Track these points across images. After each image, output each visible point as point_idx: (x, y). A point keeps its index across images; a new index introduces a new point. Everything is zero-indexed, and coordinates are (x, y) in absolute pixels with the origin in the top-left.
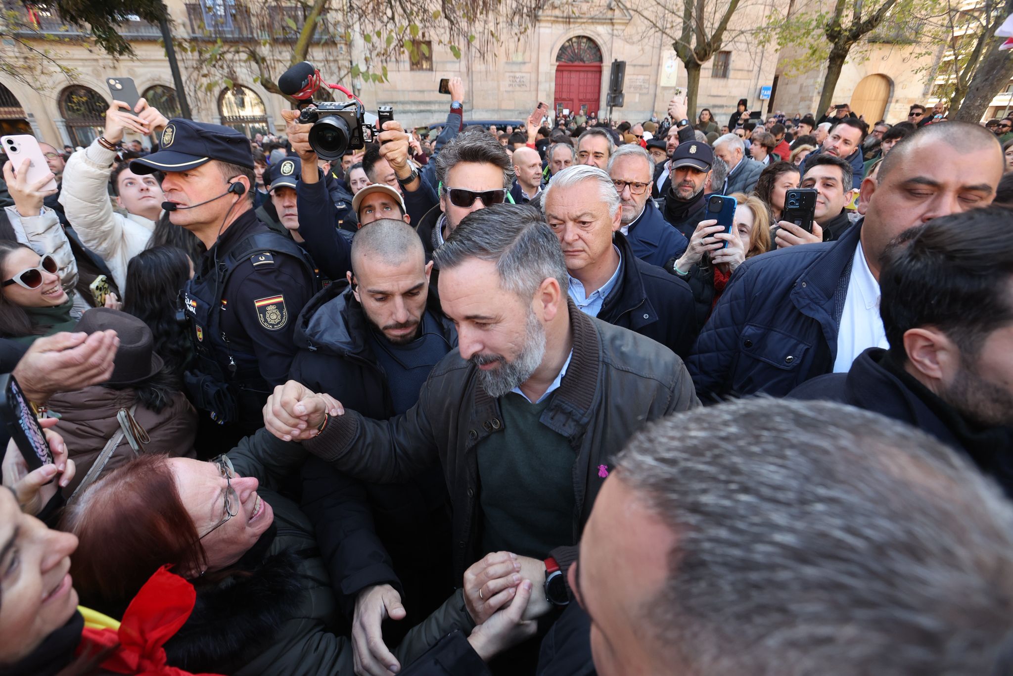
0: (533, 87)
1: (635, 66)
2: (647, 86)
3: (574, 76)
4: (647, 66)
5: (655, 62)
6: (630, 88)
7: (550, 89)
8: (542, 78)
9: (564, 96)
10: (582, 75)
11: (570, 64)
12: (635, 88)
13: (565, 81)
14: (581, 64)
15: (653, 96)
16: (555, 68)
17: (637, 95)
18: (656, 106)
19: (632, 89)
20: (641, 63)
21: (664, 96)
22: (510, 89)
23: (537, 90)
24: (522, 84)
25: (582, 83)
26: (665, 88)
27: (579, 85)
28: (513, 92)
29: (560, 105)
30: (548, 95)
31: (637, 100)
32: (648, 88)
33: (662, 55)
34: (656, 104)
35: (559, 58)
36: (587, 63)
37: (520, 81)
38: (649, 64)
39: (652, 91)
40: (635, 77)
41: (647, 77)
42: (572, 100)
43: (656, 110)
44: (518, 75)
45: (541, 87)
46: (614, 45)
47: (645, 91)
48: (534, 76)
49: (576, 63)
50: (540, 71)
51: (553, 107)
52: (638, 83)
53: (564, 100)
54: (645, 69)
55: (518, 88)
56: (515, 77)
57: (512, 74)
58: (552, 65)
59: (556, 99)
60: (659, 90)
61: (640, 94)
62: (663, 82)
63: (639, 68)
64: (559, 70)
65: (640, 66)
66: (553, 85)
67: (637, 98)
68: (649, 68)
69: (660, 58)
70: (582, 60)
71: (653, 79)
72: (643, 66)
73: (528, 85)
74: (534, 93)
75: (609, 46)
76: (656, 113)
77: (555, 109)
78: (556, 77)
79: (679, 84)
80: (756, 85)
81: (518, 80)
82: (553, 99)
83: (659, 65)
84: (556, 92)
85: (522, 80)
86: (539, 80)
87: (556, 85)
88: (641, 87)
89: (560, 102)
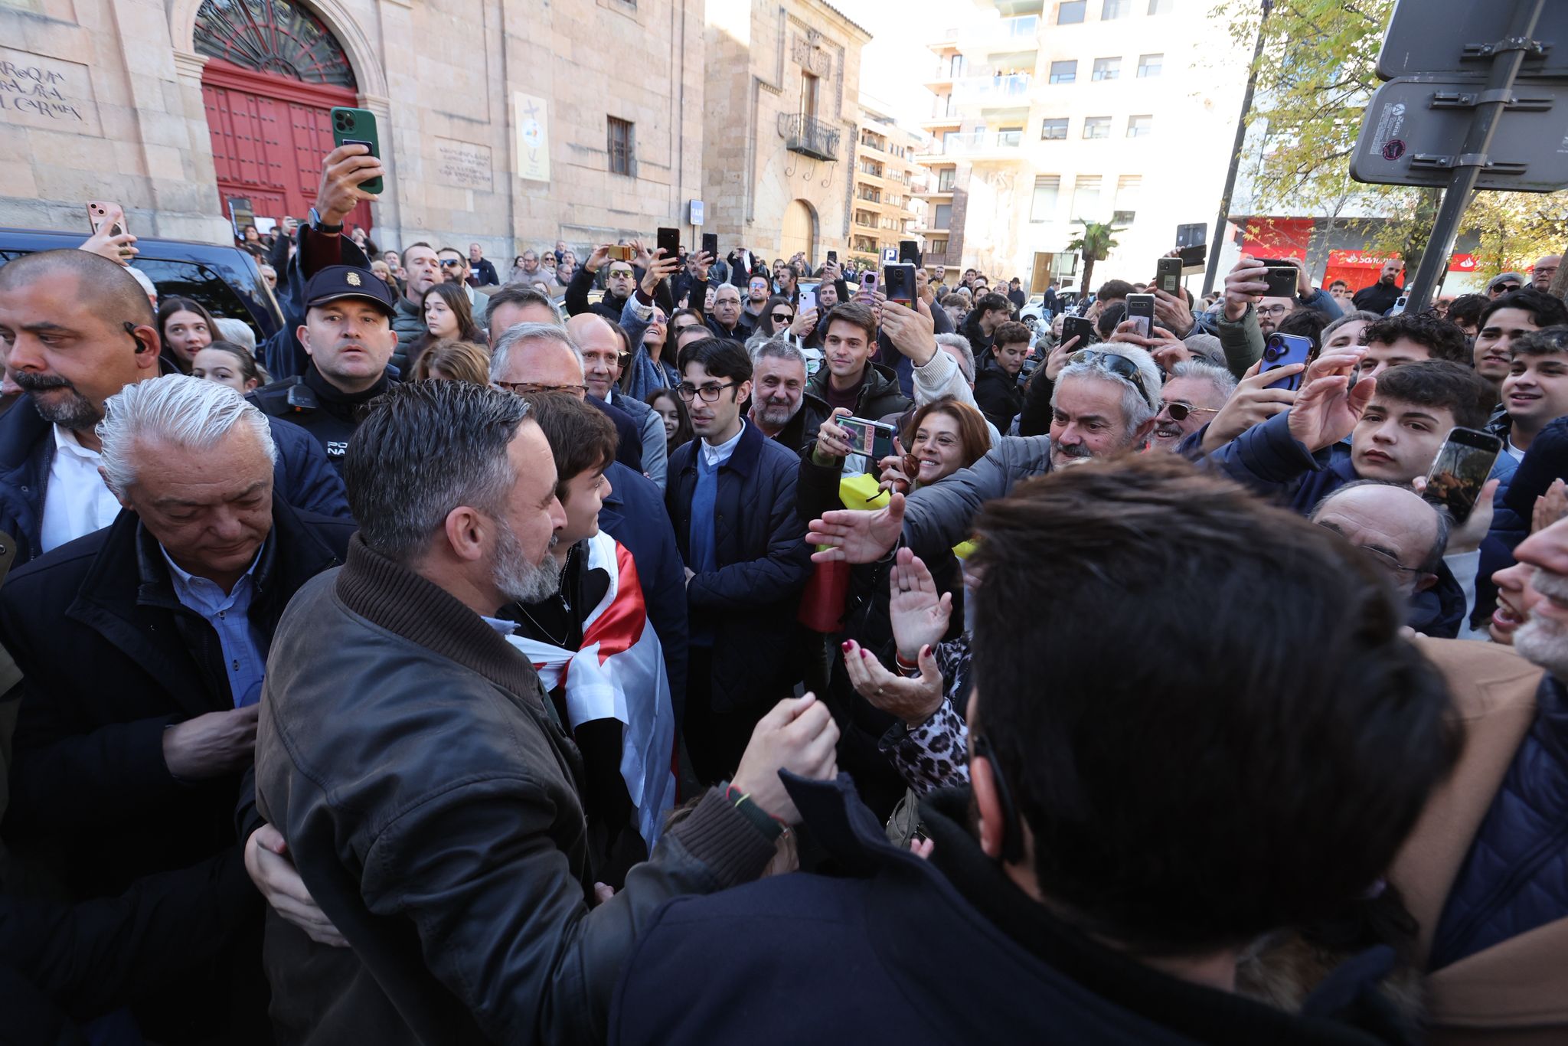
0: (116, 123)
1: (451, 116)
2: (488, 174)
3: (269, 110)
4: (481, 123)
5: (497, 114)
6: (450, 173)
7: (193, 144)
8: (147, 97)
9: (250, 174)
10: (299, 116)
11: (251, 71)
12: (462, 175)
13: (243, 126)
14: (291, 80)
15: (505, 201)
16: (197, 73)
17: (469, 195)
18: (516, 225)
19: (454, 177)
20: (463, 111)
21: (529, 203)
23: (138, 140)
24: (51, 104)
25: (302, 140)
26: (529, 184)
27: (296, 149)
28: (15, 128)
29: (240, 202)
30: (189, 164)
31: (470, 208)
32: (491, 179)
33: (510, 101)
34: (516, 219)
35: (203, 37)
36: (307, 83)
37: (39, 91)
38: (485, 118)
39: (501, 188)
40: (455, 146)
41: (484, 152)
42: (279, 190)
43: (517, 233)
44: (20, 61)
45: (154, 130)
46: (388, 44)
47: (484, 186)
48: (107, 84)
49: (271, 74)
50: (132, 65)
51: (219, 208)
52: (466, 165)
53: (251, 187)
54: (476, 127)
55: (33, 116)
58: (180, 57)
59: (222, 183)
60: (517, 188)
61: (475, 192)
62: (524, 169)
63: (463, 123)
64: (213, 83)
65: (463, 118)
66: (202, 130)
67: (469, 202)
68: (486, 127)
69: (506, 109)
70: (288, 68)
71: (498, 156)
72: (470, 121)
73: (88, 114)
74: (125, 151)
75: (374, 44)
76: (521, 241)
77: (226, 214)
78: (209, 109)
79: (555, 179)
80: (679, 198)
81: (27, 84)
82: (215, 183)
83: (507, 125)
84: (217, 157)
85: (49, 86)
86: (138, 105)
87: (214, 134)
88: (472, 176)
89: (239, 193)
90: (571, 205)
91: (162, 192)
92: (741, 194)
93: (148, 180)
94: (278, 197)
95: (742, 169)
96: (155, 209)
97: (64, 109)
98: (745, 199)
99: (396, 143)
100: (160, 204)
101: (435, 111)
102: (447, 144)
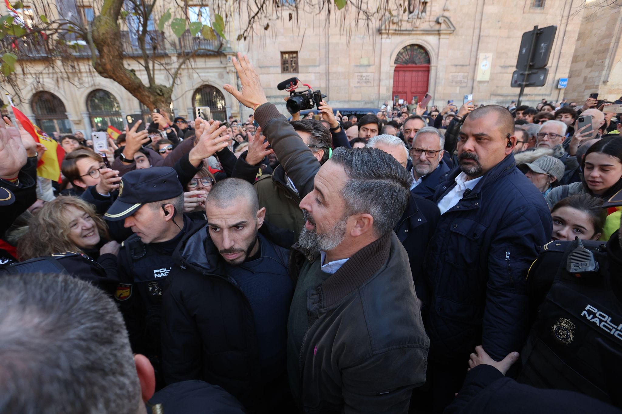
0: (376, 83)
1: (456, 66)
2: (466, 81)
3: (407, 74)
4: (466, 65)
5: (472, 62)
6: (453, 82)
7: (389, 85)
8: (383, 76)
9: (400, 90)
10: (414, 74)
11: (405, 65)
12: (457, 82)
13: (401, 79)
14: (414, 65)
15: (471, 88)
16: (393, 69)
17: (458, 88)
19: (454, 84)
20: (461, 63)
21: (480, 89)
22: (358, 85)
23: (379, 86)
25: (414, 80)
26: (480, 82)
27: (412, 82)
28: (361, 87)
29: (397, 96)
30: (388, 89)
32: (467, 83)
33: (478, 56)
34: (473, 94)
35: (396, 61)
36: (418, 65)
37: (366, 79)
38: (469, 64)
39: (470, 84)
40: (456, 74)
41: (466, 74)
44: (364, 74)
45: (382, 83)
47: (464, 85)
48: (377, 75)
49: (410, 65)
50: (381, 71)
52: (459, 79)
53: (400, 93)
54: (464, 67)
55: (364, 84)
56: (362, 76)
57: (359, 74)
58: (391, 66)
59: (394, 92)
60: (475, 84)
61: (460, 87)
62: (479, 77)
63: (460, 67)
64: (397, 70)
65: (461, 65)
66: (392, 81)
67: (458, 90)
68: (468, 67)
69: (476, 59)
70: (414, 62)
71: (471, 75)
72: (463, 66)
73: (372, 82)
74: (376, 88)
75: (437, 51)
77: (393, 100)
78: (394, 76)
79: (492, 79)
80: (554, 78)
81: (364, 78)
82: (392, 93)
83: (476, 64)
84: (394, 87)
85: (367, 78)
86: (381, 78)
87: (394, 81)
88: (461, 82)
89: (397, 94)
90: (497, 87)
91: (381, 96)
92: (603, 70)
93: (379, 94)
94: (405, 94)
95: (605, 58)
96: (379, 100)
97: (368, 82)
98: (604, 73)
99: (438, 76)
100: (380, 98)
101: (452, 65)
102: (453, 74)
